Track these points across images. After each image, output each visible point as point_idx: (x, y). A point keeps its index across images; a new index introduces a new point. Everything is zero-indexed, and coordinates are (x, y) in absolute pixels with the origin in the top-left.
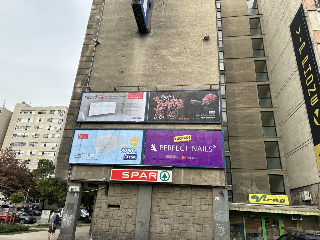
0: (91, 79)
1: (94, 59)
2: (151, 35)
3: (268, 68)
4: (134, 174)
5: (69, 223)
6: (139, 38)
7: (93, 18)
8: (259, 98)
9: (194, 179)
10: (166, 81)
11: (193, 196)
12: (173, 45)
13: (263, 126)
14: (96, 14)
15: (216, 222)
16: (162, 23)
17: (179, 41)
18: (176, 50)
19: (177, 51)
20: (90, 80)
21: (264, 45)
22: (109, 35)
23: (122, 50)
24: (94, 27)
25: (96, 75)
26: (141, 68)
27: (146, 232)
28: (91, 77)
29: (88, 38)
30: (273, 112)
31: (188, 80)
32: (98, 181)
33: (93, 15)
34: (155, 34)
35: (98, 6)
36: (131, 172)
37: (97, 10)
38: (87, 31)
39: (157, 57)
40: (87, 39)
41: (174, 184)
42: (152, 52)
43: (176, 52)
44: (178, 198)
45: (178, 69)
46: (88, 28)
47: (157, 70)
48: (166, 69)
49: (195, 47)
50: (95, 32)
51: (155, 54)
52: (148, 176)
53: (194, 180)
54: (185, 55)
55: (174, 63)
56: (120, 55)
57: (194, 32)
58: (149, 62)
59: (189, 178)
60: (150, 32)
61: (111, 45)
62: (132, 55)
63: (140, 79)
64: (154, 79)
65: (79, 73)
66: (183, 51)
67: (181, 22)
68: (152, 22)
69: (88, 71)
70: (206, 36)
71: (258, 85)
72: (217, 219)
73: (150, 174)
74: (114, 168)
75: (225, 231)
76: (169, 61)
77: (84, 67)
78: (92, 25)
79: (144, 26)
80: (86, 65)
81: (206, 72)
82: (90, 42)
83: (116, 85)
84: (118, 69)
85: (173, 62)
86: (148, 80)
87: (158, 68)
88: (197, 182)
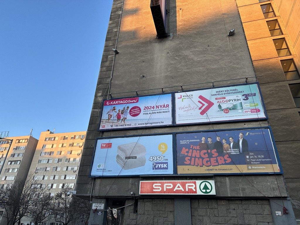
1: (113, 68)
2: (171, 38)
4: (167, 186)
6: (158, 43)
7: (111, 31)
8: (294, 98)
9: (243, 190)
10: (192, 80)
11: (244, 212)
12: (196, 45)
14: (113, 28)
16: (181, 27)
17: (201, 40)
19: (201, 50)
20: (111, 88)
21: (288, 44)
22: (128, 44)
23: (141, 56)
25: (117, 82)
26: (162, 71)
28: (112, 85)
29: (107, 50)
31: (218, 77)
32: (125, 196)
33: (110, 28)
35: (115, 20)
37: (114, 24)
38: (106, 44)
39: (179, 58)
40: (105, 51)
41: (218, 197)
42: (173, 54)
44: (226, 215)
45: (204, 66)
46: (106, 40)
47: (180, 70)
48: (190, 68)
49: (220, 43)
50: (113, 43)
51: (177, 56)
53: (245, 190)
54: (211, 53)
55: (199, 62)
56: (140, 61)
57: (216, 30)
58: (171, 64)
59: (237, 189)
60: (169, 36)
61: (130, 53)
62: (152, 59)
63: (162, 82)
64: (179, 80)
65: (99, 83)
66: (208, 49)
68: (170, 27)
69: (109, 80)
71: (289, 84)
73: (187, 185)
74: (142, 180)
76: (193, 60)
77: (104, 77)
78: (111, 38)
80: (106, 75)
81: (238, 66)
82: (109, 53)
83: (138, 89)
84: (139, 74)
85: (198, 60)
86: (172, 82)
87: (182, 69)
88: (249, 193)
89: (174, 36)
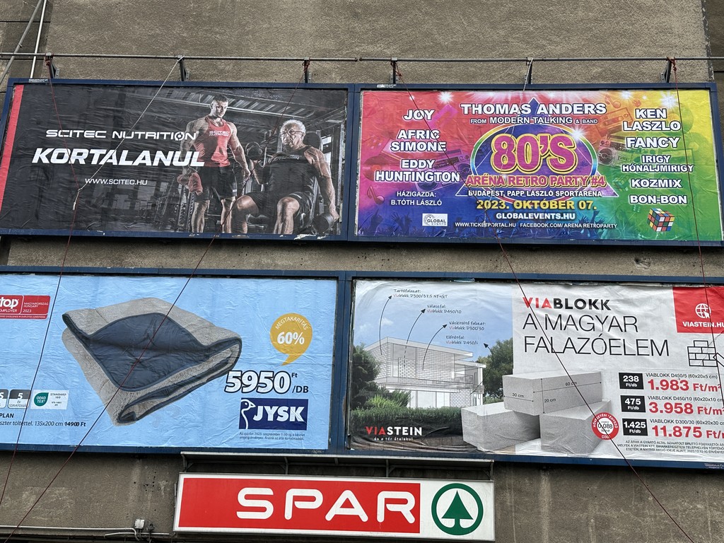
0: (53, 16)
4: (296, 498)
9: (603, 524)
20: (51, 25)
28: (55, 7)
31: (553, 38)
52: (371, 510)
53: (607, 527)
59: (579, 520)
83: (186, 51)
86: (352, 32)
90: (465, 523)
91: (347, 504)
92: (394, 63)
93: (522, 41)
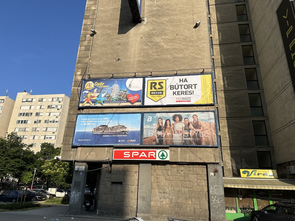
1: (92, 48)
2: (144, 23)
3: (254, 53)
4: (134, 154)
5: (77, 200)
7: (89, 9)
8: (247, 81)
10: (160, 67)
11: (189, 173)
12: (166, 32)
13: (251, 107)
14: (91, 5)
15: (212, 195)
16: (155, 12)
17: (172, 28)
18: (170, 37)
20: (90, 68)
21: (250, 30)
22: (105, 25)
23: (118, 39)
24: (90, 17)
25: (94, 63)
26: (136, 55)
27: (148, 206)
28: (90, 65)
29: (85, 28)
30: (259, 93)
31: (182, 65)
32: (102, 161)
33: (89, 6)
34: (148, 23)
36: (131, 152)
37: (92, 2)
38: (84, 22)
39: (151, 44)
41: (171, 162)
42: (146, 40)
43: (169, 39)
45: (172, 55)
46: (85, 19)
47: (152, 56)
48: (160, 55)
49: (187, 33)
50: (91, 22)
51: (149, 41)
52: (147, 155)
53: (191, 158)
54: (178, 42)
55: (168, 50)
56: (116, 44)
57: (185, 20)
58: (144, 49)
59: (185, 156)
60: (144, 21)
61: (107, 34)
62: (128, 43)
63: (136, 66)
64: (150, 65)
65: (79, 62)
66: (176, 38)
67: (172, 10)
68: (146, 11)
69: (87, 60)
70: (198, 23)
71: (245, 69)
72: (212, 193)
73: (149, 153)
74: (115, 149)
75: (220, 204)
76: (163, 47)
77: (83, 56)
79: (138, 15)
80: (84, 54)
81: (199, 57)
82: (87, 32)
83: (113, 72)
84: (115, 57)
85: (167, 48)
86: (144, 66)
87: (153, 55)
88: (193, 160)
89: (148, 22)
90: (164, 157)
91: (143, 154)
92: (151, 72)
93: (176, 66)
